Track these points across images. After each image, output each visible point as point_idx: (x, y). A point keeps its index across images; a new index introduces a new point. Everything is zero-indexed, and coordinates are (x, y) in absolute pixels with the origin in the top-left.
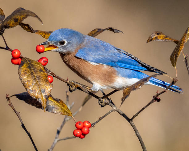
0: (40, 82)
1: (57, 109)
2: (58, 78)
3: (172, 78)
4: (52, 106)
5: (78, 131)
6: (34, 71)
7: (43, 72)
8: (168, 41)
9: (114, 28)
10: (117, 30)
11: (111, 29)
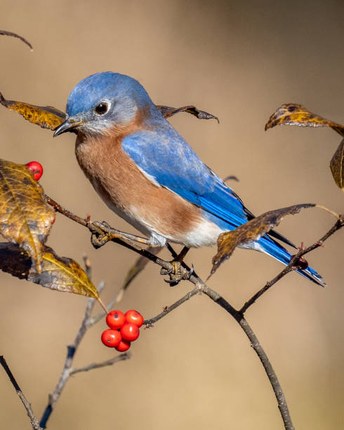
0: (24, 205)
1: (62, 279)
2: (67, 214)
3: (335, 214)
4: (50, 272)
5: (112, 334)
6: (11, 184)
7: (32, 184)
8: (315, 125)
9: (198, 108)
10: (206, 113)
11: (193, 111)
